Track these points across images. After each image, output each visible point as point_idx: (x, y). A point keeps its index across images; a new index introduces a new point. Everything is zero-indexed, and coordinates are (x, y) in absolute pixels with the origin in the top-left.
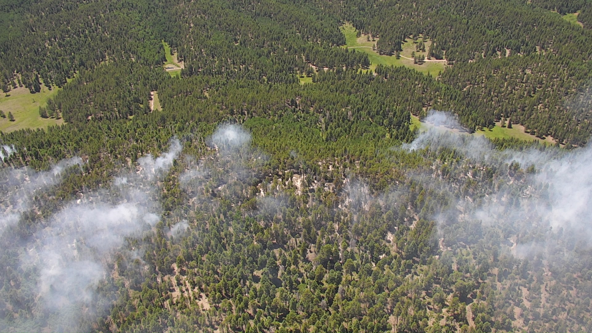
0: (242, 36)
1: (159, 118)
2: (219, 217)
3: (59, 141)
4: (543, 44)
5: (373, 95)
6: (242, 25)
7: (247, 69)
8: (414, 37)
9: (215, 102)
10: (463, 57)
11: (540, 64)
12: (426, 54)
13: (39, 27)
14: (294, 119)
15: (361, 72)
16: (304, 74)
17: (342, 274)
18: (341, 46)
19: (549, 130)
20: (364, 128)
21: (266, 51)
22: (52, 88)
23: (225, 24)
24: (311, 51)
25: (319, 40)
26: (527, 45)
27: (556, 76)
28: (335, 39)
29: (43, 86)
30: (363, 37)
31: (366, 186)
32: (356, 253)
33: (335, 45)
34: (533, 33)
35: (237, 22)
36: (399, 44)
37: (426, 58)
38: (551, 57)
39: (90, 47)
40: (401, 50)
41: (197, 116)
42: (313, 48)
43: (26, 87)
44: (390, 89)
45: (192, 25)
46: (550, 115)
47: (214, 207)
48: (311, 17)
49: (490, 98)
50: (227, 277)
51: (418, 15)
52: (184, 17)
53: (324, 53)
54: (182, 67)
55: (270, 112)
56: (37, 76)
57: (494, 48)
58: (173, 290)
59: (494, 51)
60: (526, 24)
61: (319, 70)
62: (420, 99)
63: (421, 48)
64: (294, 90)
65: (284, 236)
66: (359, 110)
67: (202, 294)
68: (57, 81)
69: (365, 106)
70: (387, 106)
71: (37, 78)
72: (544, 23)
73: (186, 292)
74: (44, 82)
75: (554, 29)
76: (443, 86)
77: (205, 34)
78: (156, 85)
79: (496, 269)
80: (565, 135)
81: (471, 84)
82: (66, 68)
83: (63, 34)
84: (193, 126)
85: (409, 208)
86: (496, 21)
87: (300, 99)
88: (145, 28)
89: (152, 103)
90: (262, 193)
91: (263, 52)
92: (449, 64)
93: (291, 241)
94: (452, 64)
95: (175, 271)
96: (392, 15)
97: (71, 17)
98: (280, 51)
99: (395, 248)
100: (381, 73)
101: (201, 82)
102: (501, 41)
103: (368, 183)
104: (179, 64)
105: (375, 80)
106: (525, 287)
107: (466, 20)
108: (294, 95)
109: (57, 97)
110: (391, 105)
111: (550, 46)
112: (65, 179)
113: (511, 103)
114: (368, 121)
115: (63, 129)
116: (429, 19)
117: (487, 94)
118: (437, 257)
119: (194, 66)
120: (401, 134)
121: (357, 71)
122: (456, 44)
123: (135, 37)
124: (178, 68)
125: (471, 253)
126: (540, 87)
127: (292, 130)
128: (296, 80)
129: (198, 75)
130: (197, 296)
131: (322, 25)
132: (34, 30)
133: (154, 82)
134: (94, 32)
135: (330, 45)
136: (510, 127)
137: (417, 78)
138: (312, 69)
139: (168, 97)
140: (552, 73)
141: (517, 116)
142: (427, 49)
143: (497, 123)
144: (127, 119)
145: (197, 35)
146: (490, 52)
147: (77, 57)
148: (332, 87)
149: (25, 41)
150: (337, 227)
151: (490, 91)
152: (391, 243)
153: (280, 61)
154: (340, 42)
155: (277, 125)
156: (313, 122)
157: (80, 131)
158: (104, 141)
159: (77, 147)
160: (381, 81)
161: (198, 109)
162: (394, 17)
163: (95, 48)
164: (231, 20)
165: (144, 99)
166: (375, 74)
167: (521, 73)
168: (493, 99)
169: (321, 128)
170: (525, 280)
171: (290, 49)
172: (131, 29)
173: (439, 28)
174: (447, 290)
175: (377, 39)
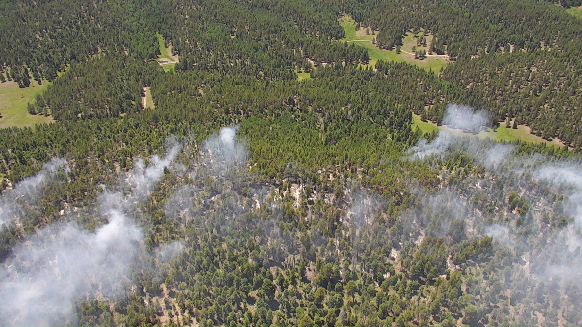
0: (239, 28)
1: (151, 116)
2: (212, 232)
3: (45, 143)
4: (548, 39)
5: (374, 93)
6: (238, 17)
7: (243, 63)
8: (415, 31)
9: (209, 99)
10: (465, 52)
11: (546, 61)
12: (427, 49)
13: (30, 17)
14: (292, 119)
15: (361, 68)
16: (302, 68)
17: (343, 296)
18: (340, 40)
19: (556, 131)
20: (365, 129)
21: (263, 44)
22: (42, 82)
23: (221, 16)
24: (309, 45)
25: (318, 33)
26: (531, 40)
27: (562, 74)
28: (334, 32)
29: (32, 81)
30: (362, 31)
31: (369, 197)
32: (358, 272)
33: (333, 38)
34: (537, 28)
35: (234, 13)
36: (400, 38)
37: (427, 53)
38: (557, 54)
39: (82, 39)
40: (402, 45)
41: (191, 115)
42: (311, 42)
43: (15, 81)
44: (390, 86)
45: (187, 17)
46: (558, 115)
47: (207, 220)
48: (310, 9)
49: (494, 96)
50: (220, 300)
51: (419, 8)
52: (179, 8)
53: (323, 48)
54: (177, 61)
55: (267, 111)
56: (26, 70)
57: (498, 43)
58: (161, 314)
59: (497, 47)
60: (530, 18)
61: (318, 65)
62: (422, 98)
63: (423, 42)
64: (292, 87)
65: (281, 253)
66: (359, 109)
67: (193, 319)
68: (47, 75)
69: (366, 105)
70: (388, 105)
71: (27, 72)
72: (549, 17)
73: (175, 316)
74: (34, 76)
75: (559, 24)
76: (446, 84)
77: (201, 26)
78: (149, 80)
79: (509, 291)
80: (573, 137)
81: (474, 81)
82: (57, 61)
83: (54, 25)
84: (186, 127)
85: (414, 222)
86: (499, 15)
87: (298, 98)
88: (139, 19)
89: (144, 99)
90: (258, 204)
91: (260, 45)
92: (451, 60)
93: (289, 258)
94: (455, 60)
95: (164, 292)
96: (392, 8)
97: (63, 7)
98: (277, 45)
99: (399, 265)
100: (381, 68)
101: (195, 79)
102: (504, 35)
103: (370, 194)
104: (173, 57)
105: (375, 77)
106: (540, 312)
107: (468, 14)
108: (292, 93)
109: (46, 93)
110: (392, 103)
111: (555, 41)
112: (49, 187)
113: (516, 102)
114: (369, 121)
115: (51, 127)
116: (430, 12)
117: (491, 92)
118: (445, 276)
119: (189, 61)
120: (403, 136)
121: (357, 67)
122: (458, 39)
123: (128, 29)
124: (173, 62)
125: (481, 272)
126: (546, 86)
127: (290, 130)
128: (294, 76)
129: (193, 70)
130: (187, 321)
131: (320, 17)
132: (26, 20)
133: (147, 77)
134: (86, 23)
135: (329, 38)
136: (515, 127)
137: (419, 75)
138: (310, 64)
139: (161, 94)
140: (559, 71)
141: (523, 116)
142: (428, 43)
143: (501, 124)
144: (118, 116)
145: (193, 27)
146: (493, 48)
147: (69, 50)
148: (331, 83)
149: (15, 32)
150: (338, 242)
151: (494, 89)
152: (396, 261)
153: (277, 56)
154: (339, 35)
155: (274, 125)
156: (312, 123)
157: (68, 130)
158: (92, 144)
159: (64, 149)
160: (381, 77)
161: (192, 108)
162: (394, 10)
163: (87, 40)
164: (227, 12)
165: (136, 96)
166: (375, 70)
167: (526, 71)
168: (498, 98)
169: (319, 128)
170: (539, 304)
171: (288, 42)
172: (124, 20)
173: (441, 21)
174: (456, 314)
175: (377, 33)
